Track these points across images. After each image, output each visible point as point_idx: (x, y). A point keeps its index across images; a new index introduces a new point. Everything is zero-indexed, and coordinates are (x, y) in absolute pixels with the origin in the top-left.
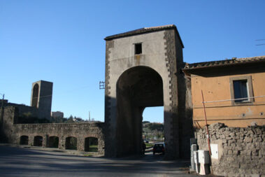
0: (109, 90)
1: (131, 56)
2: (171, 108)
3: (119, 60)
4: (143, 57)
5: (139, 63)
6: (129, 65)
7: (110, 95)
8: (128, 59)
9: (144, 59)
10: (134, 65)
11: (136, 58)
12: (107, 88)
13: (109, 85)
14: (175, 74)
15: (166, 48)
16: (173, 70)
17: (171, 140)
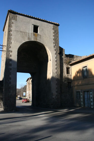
0: (11, 54)
1: (30, 32)
2: (56, 74)
3: (21, 32)
4: (39, 36)
5: (36, 39)
6: (29, 38)
7: (10, 58)
8: (29, 33)
9: (40, 37)
10: (33, 40)
11: (34, 35)
12: (8, 51)
13: (10, 49)
14: (59, 54)
15: (54, 36)
16: (58, 51)
17: (56, 95)
